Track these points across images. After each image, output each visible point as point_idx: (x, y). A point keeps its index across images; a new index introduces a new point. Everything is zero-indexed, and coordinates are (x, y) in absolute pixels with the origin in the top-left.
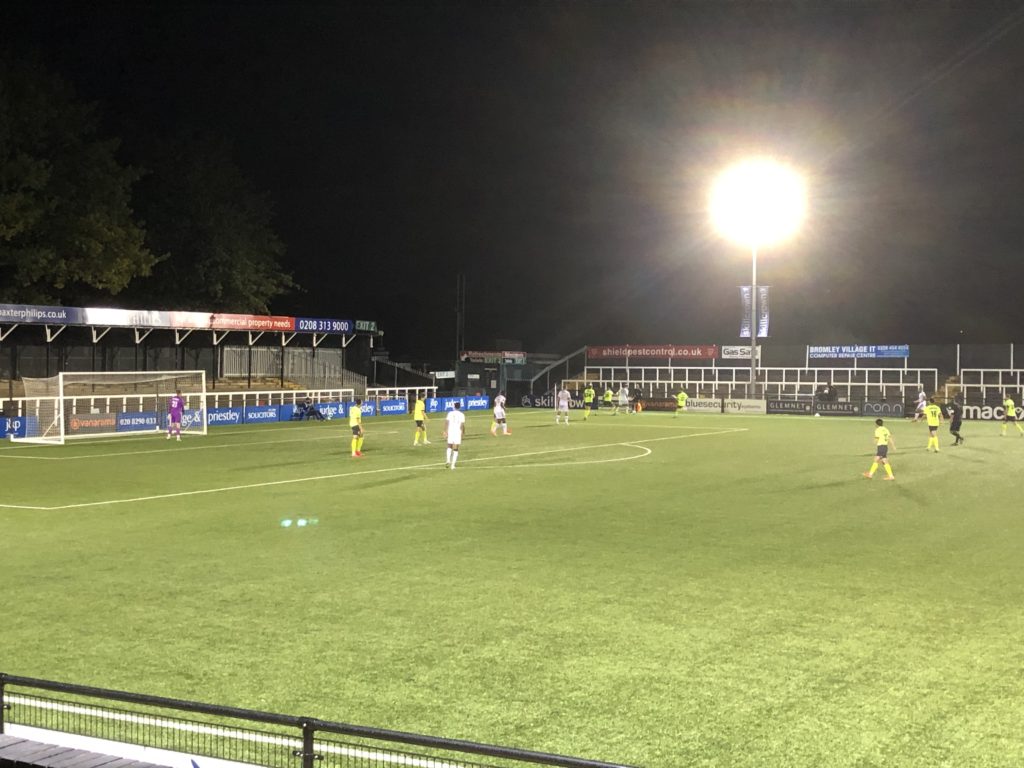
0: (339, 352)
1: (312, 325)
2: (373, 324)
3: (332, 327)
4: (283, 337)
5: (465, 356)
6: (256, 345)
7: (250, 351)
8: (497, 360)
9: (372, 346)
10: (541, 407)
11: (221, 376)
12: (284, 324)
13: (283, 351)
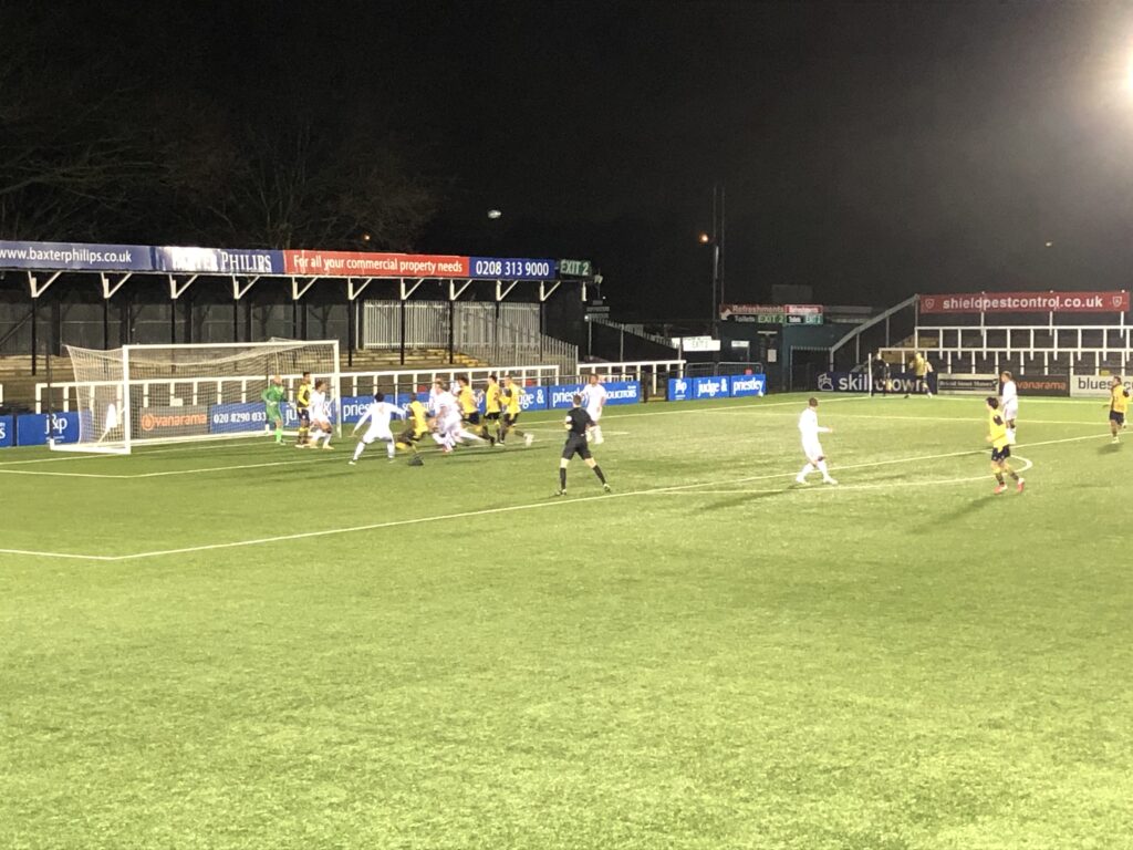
0: (536, 308)
1: (493, 268)
2: (586, 265)
3: (525, 271)
4: (452, 287)
5: (728, 312)
6: (412, 298)
7: (403, 309)
8: (778, 318)
9: (584, 299)
10: (847, 391)
11: (361, 346)
12: (452, 266)
13: (451, 309)
